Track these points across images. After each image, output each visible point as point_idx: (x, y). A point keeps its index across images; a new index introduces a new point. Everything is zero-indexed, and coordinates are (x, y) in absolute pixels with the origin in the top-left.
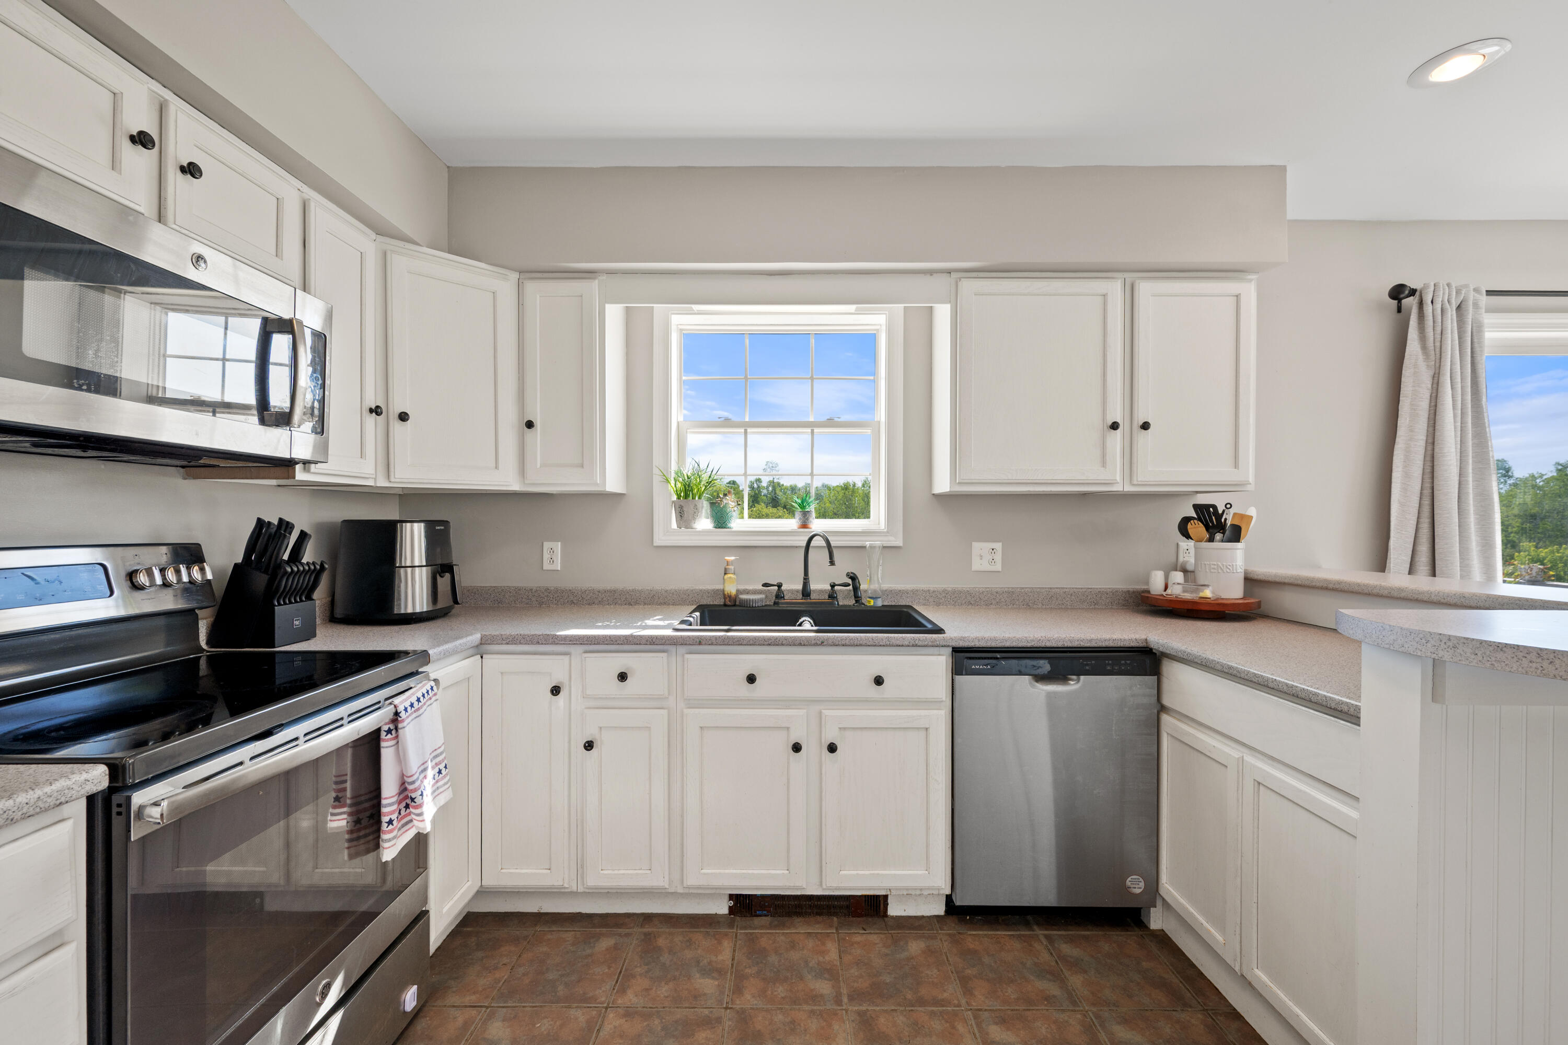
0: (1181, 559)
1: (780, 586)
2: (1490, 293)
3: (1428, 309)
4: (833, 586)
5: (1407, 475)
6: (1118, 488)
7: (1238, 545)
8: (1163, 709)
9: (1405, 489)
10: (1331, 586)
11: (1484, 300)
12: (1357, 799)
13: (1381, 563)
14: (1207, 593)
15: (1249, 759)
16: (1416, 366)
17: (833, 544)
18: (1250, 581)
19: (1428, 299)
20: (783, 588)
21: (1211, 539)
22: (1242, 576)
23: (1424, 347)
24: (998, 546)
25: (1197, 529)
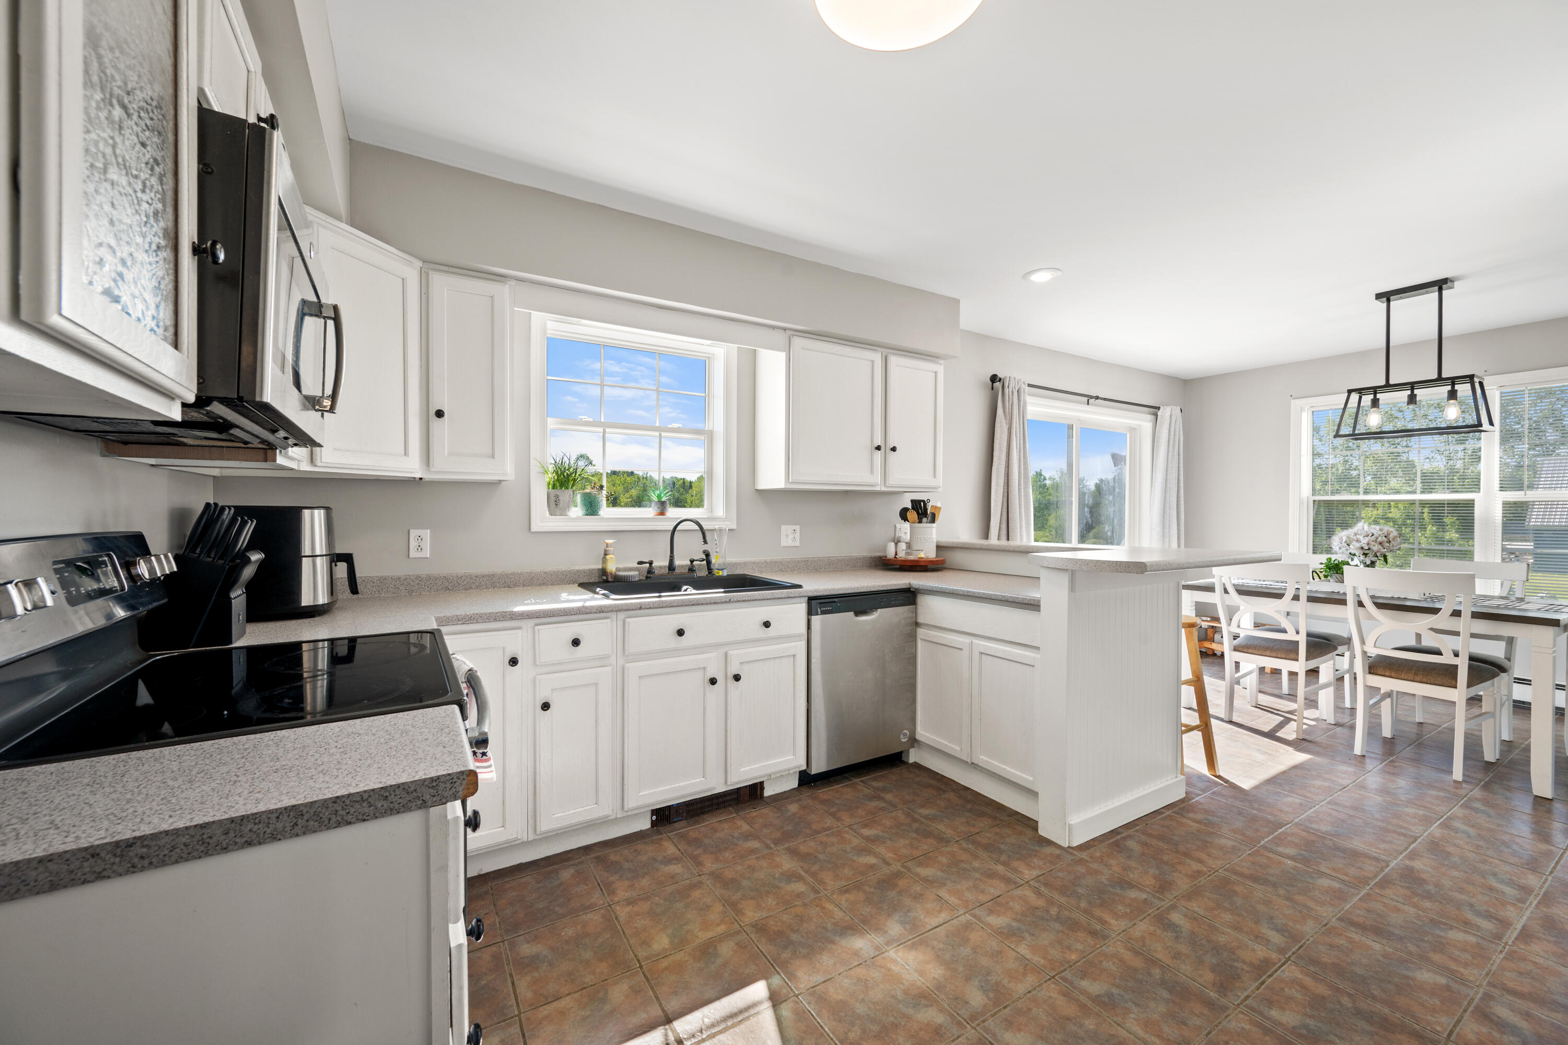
0: (897, 535)
1: (651, 563)
2: (1030, 385)
3: (1006, 390)
4: (692, 561)
5: (997, 484)
6: (878, 488)
7: (934, 525)
8: (917, 624)
9: (996, 492)
10: (984, 547)
11: (1027, 388)
12: (1038, 648)
13: (986, 536)
14: (922, 555)
15: (976, 641)
16: (1001, 422)
17: (705, 527)
18: (939, 548)
19: (1006, 385)
20: (653, 565)
21: (920, 522)
22: (935, 545)
23: (1004, 412)
24: (797, 528)
25: (912, 515)
